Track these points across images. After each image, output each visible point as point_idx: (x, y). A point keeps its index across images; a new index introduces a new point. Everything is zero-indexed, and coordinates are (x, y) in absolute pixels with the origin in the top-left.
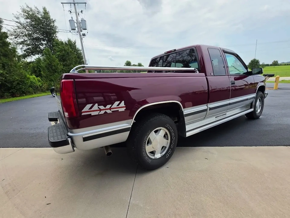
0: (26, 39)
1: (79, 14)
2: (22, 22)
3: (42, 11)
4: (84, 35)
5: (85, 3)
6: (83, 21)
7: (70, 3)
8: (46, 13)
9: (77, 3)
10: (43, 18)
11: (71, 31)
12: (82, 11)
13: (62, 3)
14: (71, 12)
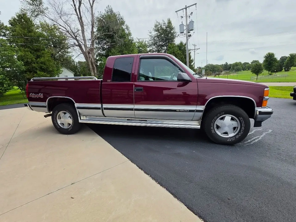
0: (154, 47)
1: (189, 16)
2: (153, 35)
3: (166, 22)
4: (190, 36)
5: (196, 4)
6: (192, 22)
7: (182, 9)
8: (170, 22)
9: (189, 7)
10: (166, 28)
11: (179, 35)
12: (192, 13)
13: (176, 12)
14: (182, 17)
